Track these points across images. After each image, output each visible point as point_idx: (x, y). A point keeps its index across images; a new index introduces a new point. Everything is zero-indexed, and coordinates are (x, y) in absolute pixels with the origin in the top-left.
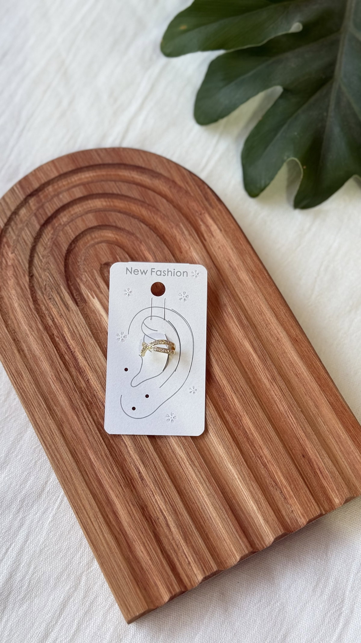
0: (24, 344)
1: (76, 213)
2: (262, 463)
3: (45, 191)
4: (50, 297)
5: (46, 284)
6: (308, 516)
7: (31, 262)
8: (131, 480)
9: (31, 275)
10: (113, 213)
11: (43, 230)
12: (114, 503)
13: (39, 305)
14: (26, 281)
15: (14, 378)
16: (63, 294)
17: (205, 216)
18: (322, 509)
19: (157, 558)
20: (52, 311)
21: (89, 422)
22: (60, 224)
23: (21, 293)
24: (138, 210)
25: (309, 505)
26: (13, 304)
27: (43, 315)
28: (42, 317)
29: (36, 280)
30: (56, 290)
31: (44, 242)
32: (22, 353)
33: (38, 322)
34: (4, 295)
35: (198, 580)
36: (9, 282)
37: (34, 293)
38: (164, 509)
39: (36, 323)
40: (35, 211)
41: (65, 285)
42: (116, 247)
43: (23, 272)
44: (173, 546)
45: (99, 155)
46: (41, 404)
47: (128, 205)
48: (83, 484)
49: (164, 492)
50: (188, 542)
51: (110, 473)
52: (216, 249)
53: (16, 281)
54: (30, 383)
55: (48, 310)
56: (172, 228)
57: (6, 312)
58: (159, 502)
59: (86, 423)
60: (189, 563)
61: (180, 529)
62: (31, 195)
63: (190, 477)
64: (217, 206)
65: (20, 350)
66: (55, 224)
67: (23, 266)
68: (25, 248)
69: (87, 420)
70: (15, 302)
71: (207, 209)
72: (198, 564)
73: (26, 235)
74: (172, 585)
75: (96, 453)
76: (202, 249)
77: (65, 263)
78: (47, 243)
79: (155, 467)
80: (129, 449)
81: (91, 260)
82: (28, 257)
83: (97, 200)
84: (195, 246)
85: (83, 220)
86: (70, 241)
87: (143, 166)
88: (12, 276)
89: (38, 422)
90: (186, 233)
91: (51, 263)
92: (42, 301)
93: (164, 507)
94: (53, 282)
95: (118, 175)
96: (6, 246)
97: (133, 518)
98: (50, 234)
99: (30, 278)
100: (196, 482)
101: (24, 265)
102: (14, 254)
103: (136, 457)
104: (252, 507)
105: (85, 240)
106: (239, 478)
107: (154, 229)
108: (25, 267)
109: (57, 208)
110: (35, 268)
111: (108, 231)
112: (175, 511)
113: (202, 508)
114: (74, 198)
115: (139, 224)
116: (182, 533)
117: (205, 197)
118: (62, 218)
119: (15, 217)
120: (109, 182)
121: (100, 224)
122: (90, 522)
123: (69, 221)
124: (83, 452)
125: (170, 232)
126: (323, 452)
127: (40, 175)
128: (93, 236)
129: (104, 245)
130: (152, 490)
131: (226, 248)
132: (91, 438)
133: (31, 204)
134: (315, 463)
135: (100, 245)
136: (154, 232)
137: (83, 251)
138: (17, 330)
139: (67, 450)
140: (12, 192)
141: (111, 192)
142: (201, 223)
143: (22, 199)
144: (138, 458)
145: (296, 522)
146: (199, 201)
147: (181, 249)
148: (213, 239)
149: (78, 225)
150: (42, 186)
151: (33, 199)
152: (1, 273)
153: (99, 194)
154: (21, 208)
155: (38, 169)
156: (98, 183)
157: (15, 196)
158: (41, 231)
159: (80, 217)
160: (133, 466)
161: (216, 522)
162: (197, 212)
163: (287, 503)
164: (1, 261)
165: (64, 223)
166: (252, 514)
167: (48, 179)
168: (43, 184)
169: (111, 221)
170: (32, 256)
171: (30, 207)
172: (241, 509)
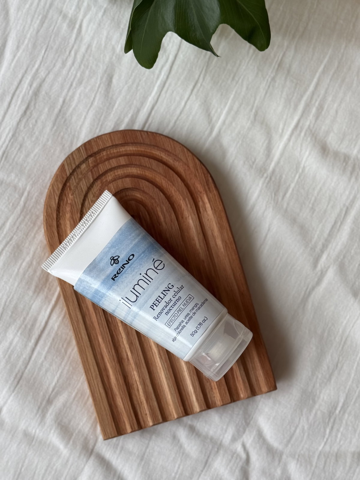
1: (119, 175)
3: (101, 155)
6: (223, 402)
7: (83, 205)
8: (121, 359)
9: (81, 213)
10: (143, 181)
11: (95, 183)
12: (108, 371)
14: (78, 217)
17: (203, 196)
18: (232, 399)
19: (128, 408)
21: (102, 319)
22: (107, 181)
24: (160, 181)
25: (225, 396)
26: (67, 231)
31: (94, 191)
34: (62, 223)
35: (149, 424)
36: (67, 215)
40: (92, 168)
42: (141, 205)
43: (77, 210)
44: (138, 402)
45: (142, 136)
46: (74, 301)
47: (155, 176)
48: (92, 356)
49: (140, 370)
50: (148, 402)
51: (110, 352)
52: (206, 220)
53: (71, 216)
56: (180, 200)
58: (135, 376)
60: (146, 414)
61: (145, 394)
63: (157, 365)
64: (213, 191)
66: (103, 180)
67: (78, 206)
68: (81, 194)
69: (101, 317)
70: (68, 229)
71: (206, 192)
72: (152, 416)
73: (83, 185)
74: (134, 425)
75: (103, 338)
76: (196, 219)
78: (96, 192)
79: (137, 354)
80: (124, 340)
82: (82, 201)
83: (135, 168)
84: (193, 216)
85: (122, 182)
87: (170, 151)
88: (70, 211)
90: (189, 206)
93: (138, 379)
95: (152, 153)
96: (68, 189)
97: (118, 382)
98: (99, 187)
100: (160, 368)
102: (73, 196)
103: (127, 346)
104: (191, 390)
105: (121, 196)
106: (187, 371)
107: (168, 198)
108: (79, 208)
109: (106, 169)
111: (137, 192)
112: (144, 383)
113: (161, 384)
114: (119, 164)
115: (159, 193)
116: (145, 397)
117: (207, 183)
118: (109, 176)
119: (78, 169)
120: (145, 158)
121: (134, 187)
122: (92, 380)
123: (113, 180)
124: (95, 336)
125: (178, 202)
126: (241, 366)
127: (100, 143)
128: (127, 194)
129: (133, 203)
130: (133, 368)
131: (212, 222)
132: (101, 329)
133: (90, 162)
134: (234, 371)
135: (131, 202)
136: (168, 200)
139: (86, 333)
140: (78, 151)
141: (145, 165)
143: (84, 158)
144: (128, 347)
145: (215, 403)
146: (202, 185)
147: (183, 215)
148: (205, 213)
149: (118, 184)
150: (100, 151)
151: (91, 159)
152: (62, 207)
153: (136, 165)
154: (82, 164)
155: (99, 137)
156: (138, 157)
157: (81, 155)
158: (93, 183)
159: (121, 179)
160: (124, 351)
161: (167, 394)
162: (199, 191)
163: (212, 391)
164: (63, 198)
165: (110, 181)
166: (190, 394)
167: (104, 147)
168: (101, 150)
169: (141, 186)
170: (84, 200)
171: (89, 164)
172: (184, 389)
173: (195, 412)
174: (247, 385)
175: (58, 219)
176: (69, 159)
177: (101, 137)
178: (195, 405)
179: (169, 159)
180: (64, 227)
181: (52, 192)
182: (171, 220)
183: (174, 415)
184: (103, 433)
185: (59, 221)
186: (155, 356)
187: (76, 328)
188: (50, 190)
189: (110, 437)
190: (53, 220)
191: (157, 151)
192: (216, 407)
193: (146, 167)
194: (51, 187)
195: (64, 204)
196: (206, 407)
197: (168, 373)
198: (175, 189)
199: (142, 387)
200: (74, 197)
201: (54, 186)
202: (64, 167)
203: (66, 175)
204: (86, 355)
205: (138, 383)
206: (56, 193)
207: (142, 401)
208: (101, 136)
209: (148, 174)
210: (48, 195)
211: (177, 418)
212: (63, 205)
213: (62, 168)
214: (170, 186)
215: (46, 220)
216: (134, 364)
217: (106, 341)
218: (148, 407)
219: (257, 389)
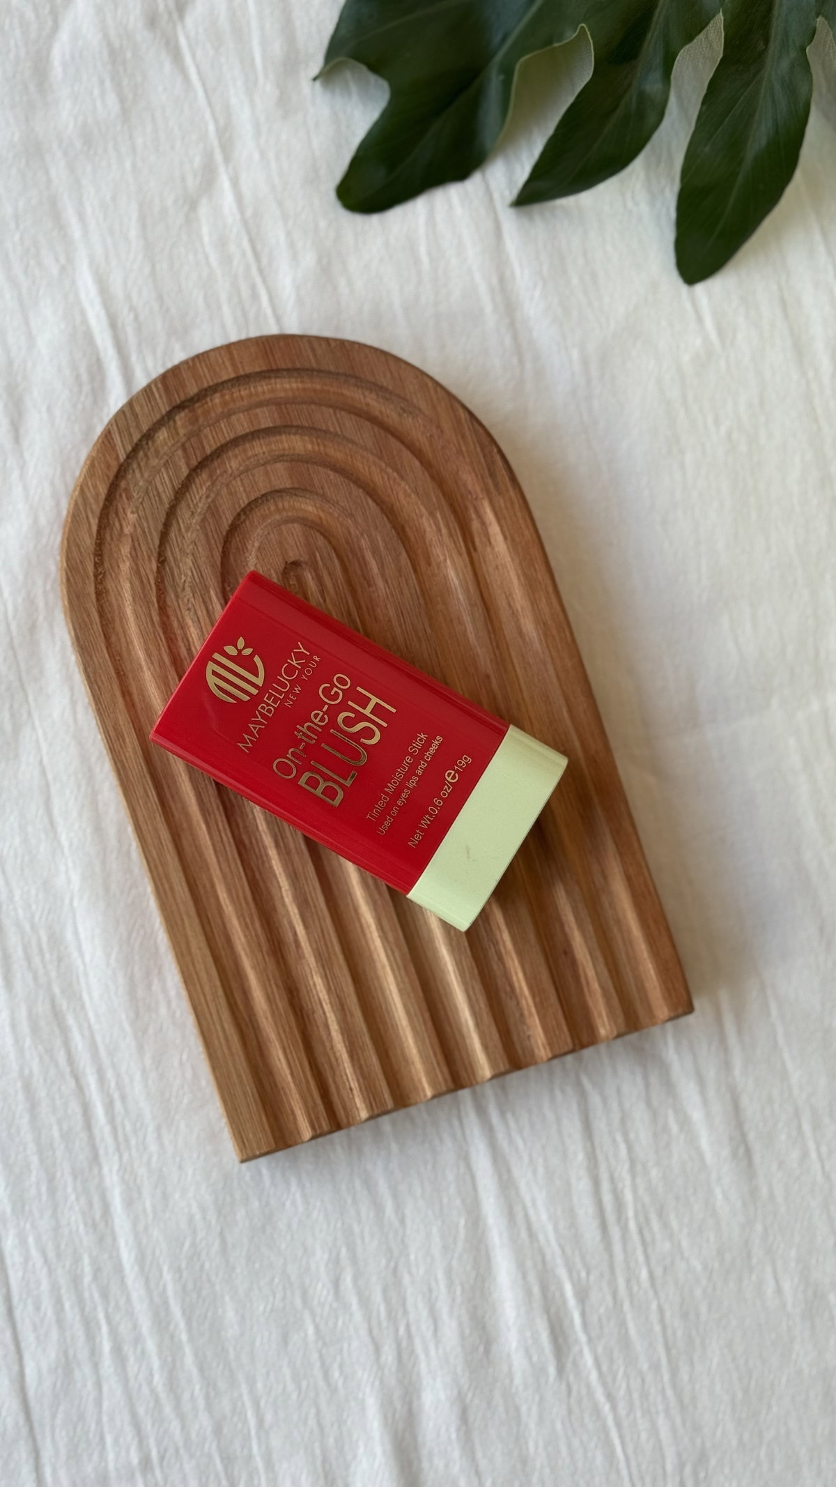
0: (132, 682)
1: (256, 455)
2: (496, 952)
3: (207, 403)
4: (190, 605)
5: (185, 581)
6: (551, 1049)
7: (164, 536)
8: (279, 943)
9: (162, 558)
10: (321, 469)
11: (193, 478)
12: (246, 976)
13: (168, 617)
14: (151, 570)
15: (109, 739)
16: (212, 605)
17: (482, 504)
18: (577, 1041)
19: (301, 1074)
20: (189, 631)
21: (225, 838)
22: (225, 472)
23: (140, 591)
24: (366, 469)
25: (557, 1033)
26: (124, 608)
27: (172, 636)
28: (171, 639)
29: (170, 569)
30: (201, 595)
31: (192, 501)
32: (127, 698)
33: (163, 649)
34: (109, 587)
35: (359, 1116)
36: (121, 566)
37: (162, 594)
38: (325, 1000)
39: (159, 650)
40: (183, 439)
41: (218, 591)
42: (318, 534)
43: (149, 552)
45: (313, 350)
46: (150, 794)
47: (351, 457)
48: (202, 938)
49: (330, 973)
50: (355, 1057)
51: (248, 928)
52: (491, 569)
53: (135, 567)
54: (137, 753)
55: (182, 627)
56: (421, 516)
57: (110, 620)
58: (318, 987)
59: (219, 839)
60: (351, 1089)
61: (346, 1035)
62: (180, 407)
63: (375, 956)
64: (507, 491)
65: (126, 693)
66: (216, 469)
67: (150, 541)
68: (158, 508)
69: (223, 835)
70: (126, 604)
71: (488, 492)
72: (365, 1094)
73: (162, 483)
74: (318, 1119)
75: (229, 891)
76: (466, 567)
77: (223, 548)
78: (197, 504)
79: (322, 930)
80: (284, 894)
81: (270, 552)
82: (160, 527)
83: (298, 437)
84: (456, 560)
85: (267, 473)
86: (238, 510)
87: (390, 388)
88: (129, 556)
89: (141, 823)
90: (444, 531)
91: (199, 544)
92: (175, 610)
93: (326, 997)
94: (197, 580)
95: (342, 394)
96: (124, 495)
97: (274, 1007)
98: (204, 489)
99: (159, 565)
100: (383, 967)
101: (152, 539)
102: (136, 515)
103: (293, 910)
104: (466, 1021)
105: (264, 510)
106: (454, 972)
107: (389, 512)
108: (153, 544)
109: (223, 442)
110: (171, 548)
111: (308, 501)
112: (342, 1005)
113: (387, 1009)
114: (256, 428)
115: (363, 499)
116: (347, 1044)
117: (489, 469)
118: (229, 460)
119: (147, 444)
120: (324, 408)
121: (296, 486)
122: (203, 1000)
123: (241, 468)
124: (208, 885)
125: (416, 522)
126: (598, 954)
127: (203, 371)
128: (280, 505)
129: (297, 528)
130: (312, 966)
131: (508, 572)
132: (224, 865)
133: (179, 423)
134: (581, 968)
135: (290, 525)
136: (388, 518)
137: (259, 531)
138: (125, 654)
139: (183, 879)
140: (148, 396)
141: (324, 428)
142: (474, 516)
143: (164, 412)
144: (296, 911)
145: (532, 1054)
146: (477, 476)
147: (429, 558)
148: (489, 549)
149: (256, 480)
150: (203, 392)
151: (183, 414)
152: (110, 544)
153: (302, 427)
154: (160, 428)
155: (201, 357)
156: (304, 406)
157: (153, 403)
158: (189, 479)
159: (262, 465)
160: (286, 922)
161: (404, 1033)
162: (470, 493)
163: (524, 1023)
164: (112, 523)
165: (232, 472)
166: (465, 1030)
167: (215, 381)
168: (206, 390)
169: (317, 483)
170: (167, 525)
171: (176, 429)
172: (448, 1019)
173: (479, 1079)
174: (615, 1001)
175: (101, 576)
176: (122, 416)
177: (205, 356)
178: (479, 1062)
179: (388, 411)
180: (117, 600)
181: (81, 508)
182: (400, 571)
183: (424, 1090)
184: (238, 1145)
185: (101, 583)
186: (368, 935)
187: (156, 867)
188: (76, 504)
189: (258, 1153)
190: (87, 582)
191: (356, 389)
192: (536, 1063)
193: (326, 432)
194: (77, 493)
195: (115, 539)
196: (507, 1066)
197: (406, 980)
198: (407, 487)
199: (337, 1018)
200: (139, 516)
201: (86, 490)
202: (112, 439)
203: (117, 458)
204: (186, 936)
205: (327, 1008)
206: (91, 509)
207: (338, 1054)
208: (206, 354)
209: (336, 453)
210: (71, 512)
211: (434, 1097)
212: (112, 539)
213: (106, 443)
214: (392, 482)
215: (68, 579)
216: (315, 957)
217: (238, 897)
218: (355, 1072)
219: (641, 1012)
